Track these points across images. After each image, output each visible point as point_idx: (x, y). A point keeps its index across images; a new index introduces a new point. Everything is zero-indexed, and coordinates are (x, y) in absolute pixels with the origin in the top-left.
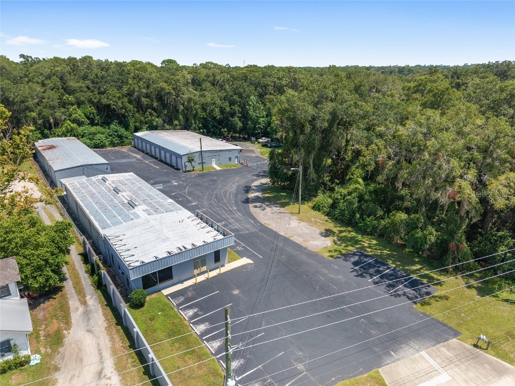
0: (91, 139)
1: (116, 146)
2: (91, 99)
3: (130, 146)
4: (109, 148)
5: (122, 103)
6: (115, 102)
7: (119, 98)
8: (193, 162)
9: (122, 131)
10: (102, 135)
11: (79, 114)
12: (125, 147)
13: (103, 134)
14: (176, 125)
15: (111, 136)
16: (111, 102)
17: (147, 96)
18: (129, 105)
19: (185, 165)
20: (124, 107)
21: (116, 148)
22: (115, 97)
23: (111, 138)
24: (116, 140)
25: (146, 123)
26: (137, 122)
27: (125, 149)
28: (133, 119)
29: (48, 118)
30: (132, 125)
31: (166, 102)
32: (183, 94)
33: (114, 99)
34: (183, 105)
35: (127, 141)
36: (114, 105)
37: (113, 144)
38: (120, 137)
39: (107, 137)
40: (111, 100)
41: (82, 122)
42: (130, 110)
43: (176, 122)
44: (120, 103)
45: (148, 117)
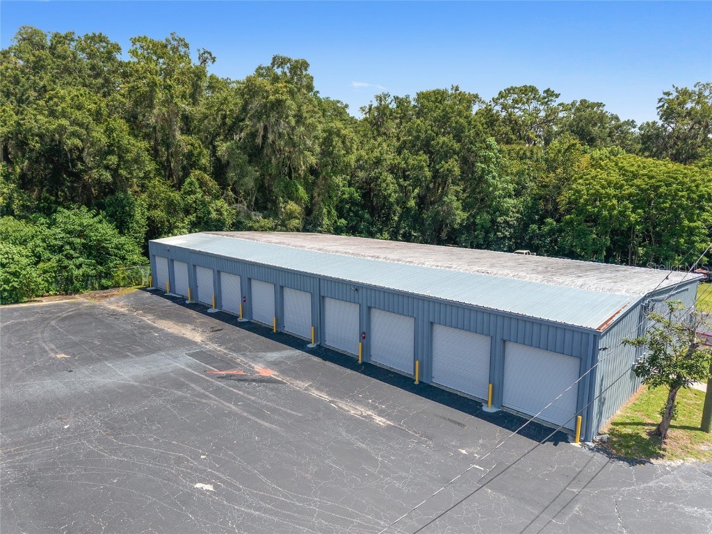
1: (76, 291)
3: (133, 289)
4: (45, 302)
5: (109, 131)
6: (81, 125)
7: (97, 117)
10: (14, 249)
12: (115, 291)
13: (24, 242)
14: (291, 216)
15: (57, 250)
18: (133, 141)
21: (78, 298)
22: (79, 108)
23: (55, 258)
24: (81, 266)
25: (187, 212)
26: (156, 207)
27: (116, 302)
28: (144, 196)
30: (139, 216)
31: (259, 141)
33: (78, 115)
35: (120, 273)
36: (74, 134)
37: (68, 286)
38: (97, 252)
40: (64, 115)
42: (137, 160)
43: (292, 206)
44: (98, 133)
45: (193, 192)
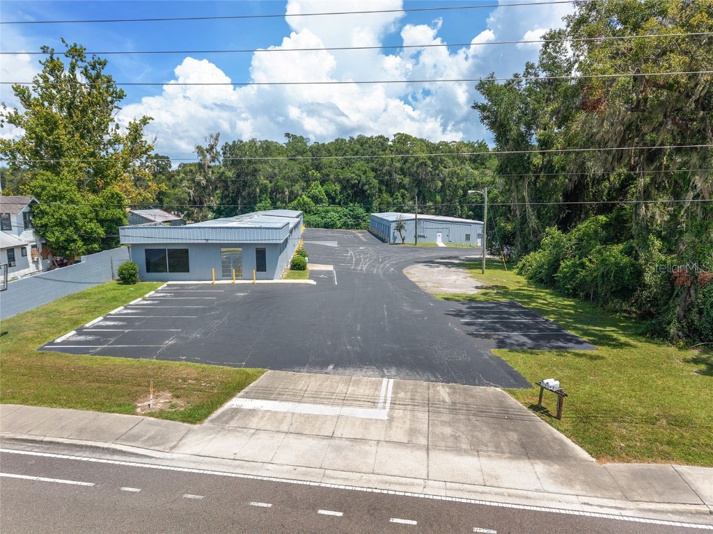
0: (322, 218)
1: (349, 229)
2: (338, 175)
4: (339, 230)
5: (367, 177)
6: (359, 176)
7: (364, 172)
8: (402, 231)
9: (360, 211)
11: (318, 189)
12: (359, 230)
14: (430, 208)
15: (346, 216)
16: (353, 175)
17: (402, 172)
18: (374, 180)
19: (394, 236)
20: (368, 183)
23: (345, 218)
24: (350, 221)
25: (394, 206)
26: (383, 204)
27: (357, 232)
28: (379, 199)
29: (283, 189)
30: (375, 206)
31: (420, 177)
32: (445, 167)
33: (357, 172)
34: (443, 181)
35: (363, 224)
36: (356, 179)
37: (346, 225)
38: (356, 217)
39: (341, 217)
41: (321, 199)
42: (374, 187)
43: (430, 204)
44: (363, 178)
45: (397, 199)
